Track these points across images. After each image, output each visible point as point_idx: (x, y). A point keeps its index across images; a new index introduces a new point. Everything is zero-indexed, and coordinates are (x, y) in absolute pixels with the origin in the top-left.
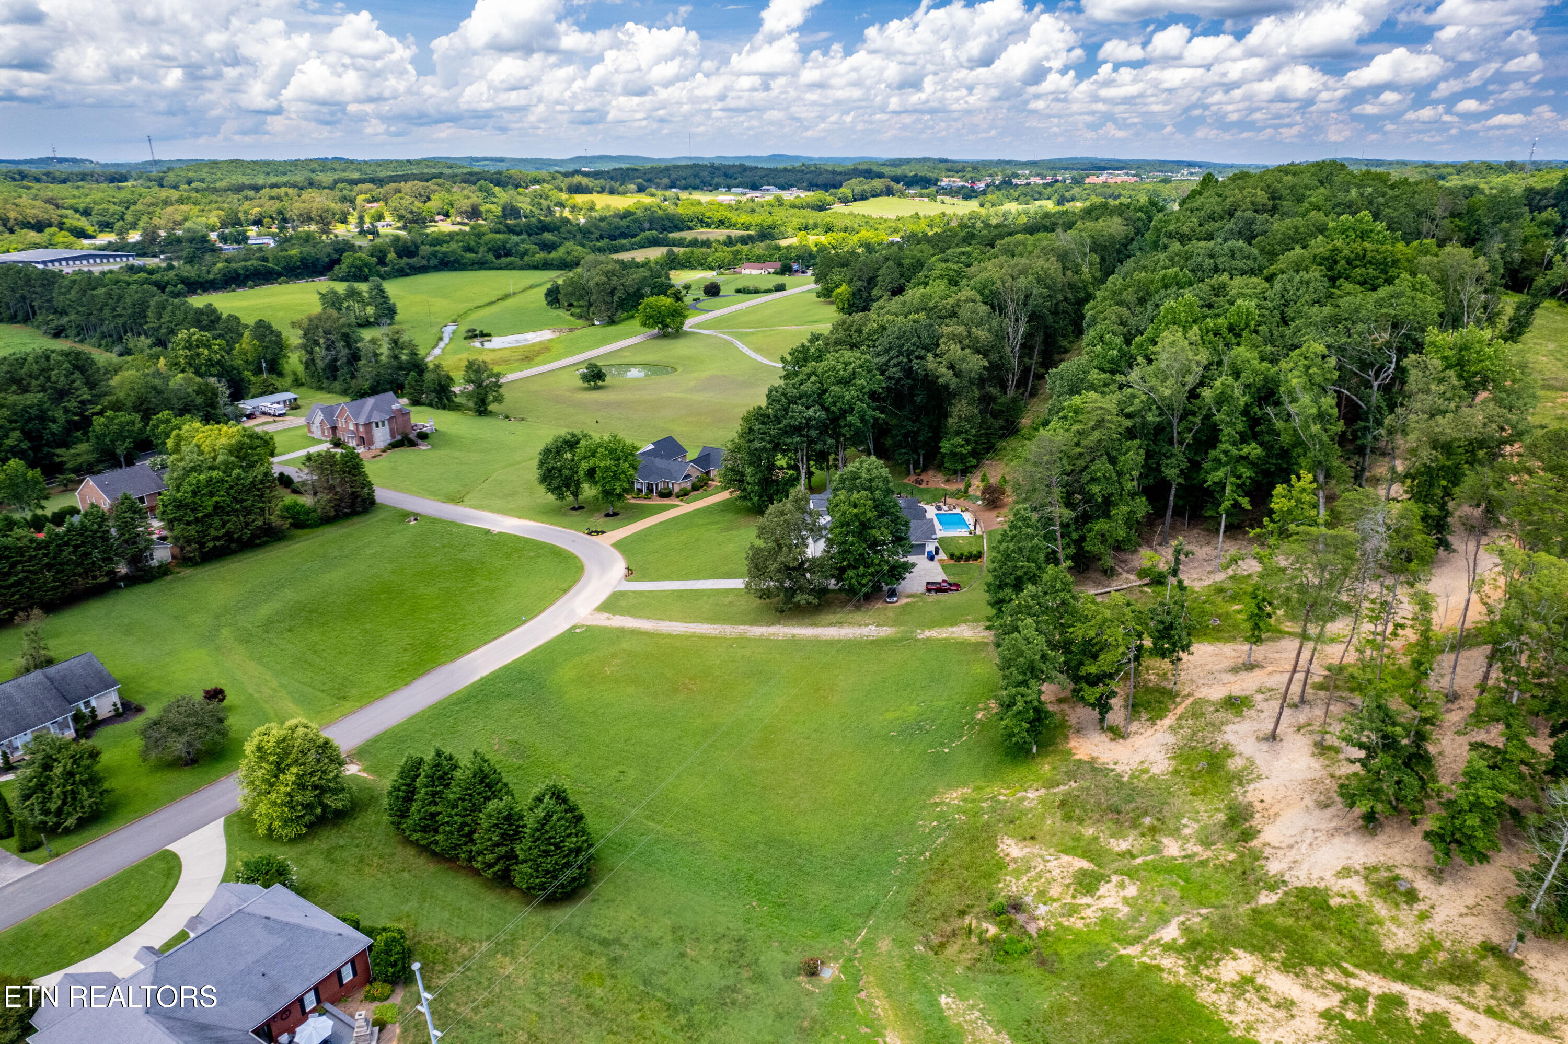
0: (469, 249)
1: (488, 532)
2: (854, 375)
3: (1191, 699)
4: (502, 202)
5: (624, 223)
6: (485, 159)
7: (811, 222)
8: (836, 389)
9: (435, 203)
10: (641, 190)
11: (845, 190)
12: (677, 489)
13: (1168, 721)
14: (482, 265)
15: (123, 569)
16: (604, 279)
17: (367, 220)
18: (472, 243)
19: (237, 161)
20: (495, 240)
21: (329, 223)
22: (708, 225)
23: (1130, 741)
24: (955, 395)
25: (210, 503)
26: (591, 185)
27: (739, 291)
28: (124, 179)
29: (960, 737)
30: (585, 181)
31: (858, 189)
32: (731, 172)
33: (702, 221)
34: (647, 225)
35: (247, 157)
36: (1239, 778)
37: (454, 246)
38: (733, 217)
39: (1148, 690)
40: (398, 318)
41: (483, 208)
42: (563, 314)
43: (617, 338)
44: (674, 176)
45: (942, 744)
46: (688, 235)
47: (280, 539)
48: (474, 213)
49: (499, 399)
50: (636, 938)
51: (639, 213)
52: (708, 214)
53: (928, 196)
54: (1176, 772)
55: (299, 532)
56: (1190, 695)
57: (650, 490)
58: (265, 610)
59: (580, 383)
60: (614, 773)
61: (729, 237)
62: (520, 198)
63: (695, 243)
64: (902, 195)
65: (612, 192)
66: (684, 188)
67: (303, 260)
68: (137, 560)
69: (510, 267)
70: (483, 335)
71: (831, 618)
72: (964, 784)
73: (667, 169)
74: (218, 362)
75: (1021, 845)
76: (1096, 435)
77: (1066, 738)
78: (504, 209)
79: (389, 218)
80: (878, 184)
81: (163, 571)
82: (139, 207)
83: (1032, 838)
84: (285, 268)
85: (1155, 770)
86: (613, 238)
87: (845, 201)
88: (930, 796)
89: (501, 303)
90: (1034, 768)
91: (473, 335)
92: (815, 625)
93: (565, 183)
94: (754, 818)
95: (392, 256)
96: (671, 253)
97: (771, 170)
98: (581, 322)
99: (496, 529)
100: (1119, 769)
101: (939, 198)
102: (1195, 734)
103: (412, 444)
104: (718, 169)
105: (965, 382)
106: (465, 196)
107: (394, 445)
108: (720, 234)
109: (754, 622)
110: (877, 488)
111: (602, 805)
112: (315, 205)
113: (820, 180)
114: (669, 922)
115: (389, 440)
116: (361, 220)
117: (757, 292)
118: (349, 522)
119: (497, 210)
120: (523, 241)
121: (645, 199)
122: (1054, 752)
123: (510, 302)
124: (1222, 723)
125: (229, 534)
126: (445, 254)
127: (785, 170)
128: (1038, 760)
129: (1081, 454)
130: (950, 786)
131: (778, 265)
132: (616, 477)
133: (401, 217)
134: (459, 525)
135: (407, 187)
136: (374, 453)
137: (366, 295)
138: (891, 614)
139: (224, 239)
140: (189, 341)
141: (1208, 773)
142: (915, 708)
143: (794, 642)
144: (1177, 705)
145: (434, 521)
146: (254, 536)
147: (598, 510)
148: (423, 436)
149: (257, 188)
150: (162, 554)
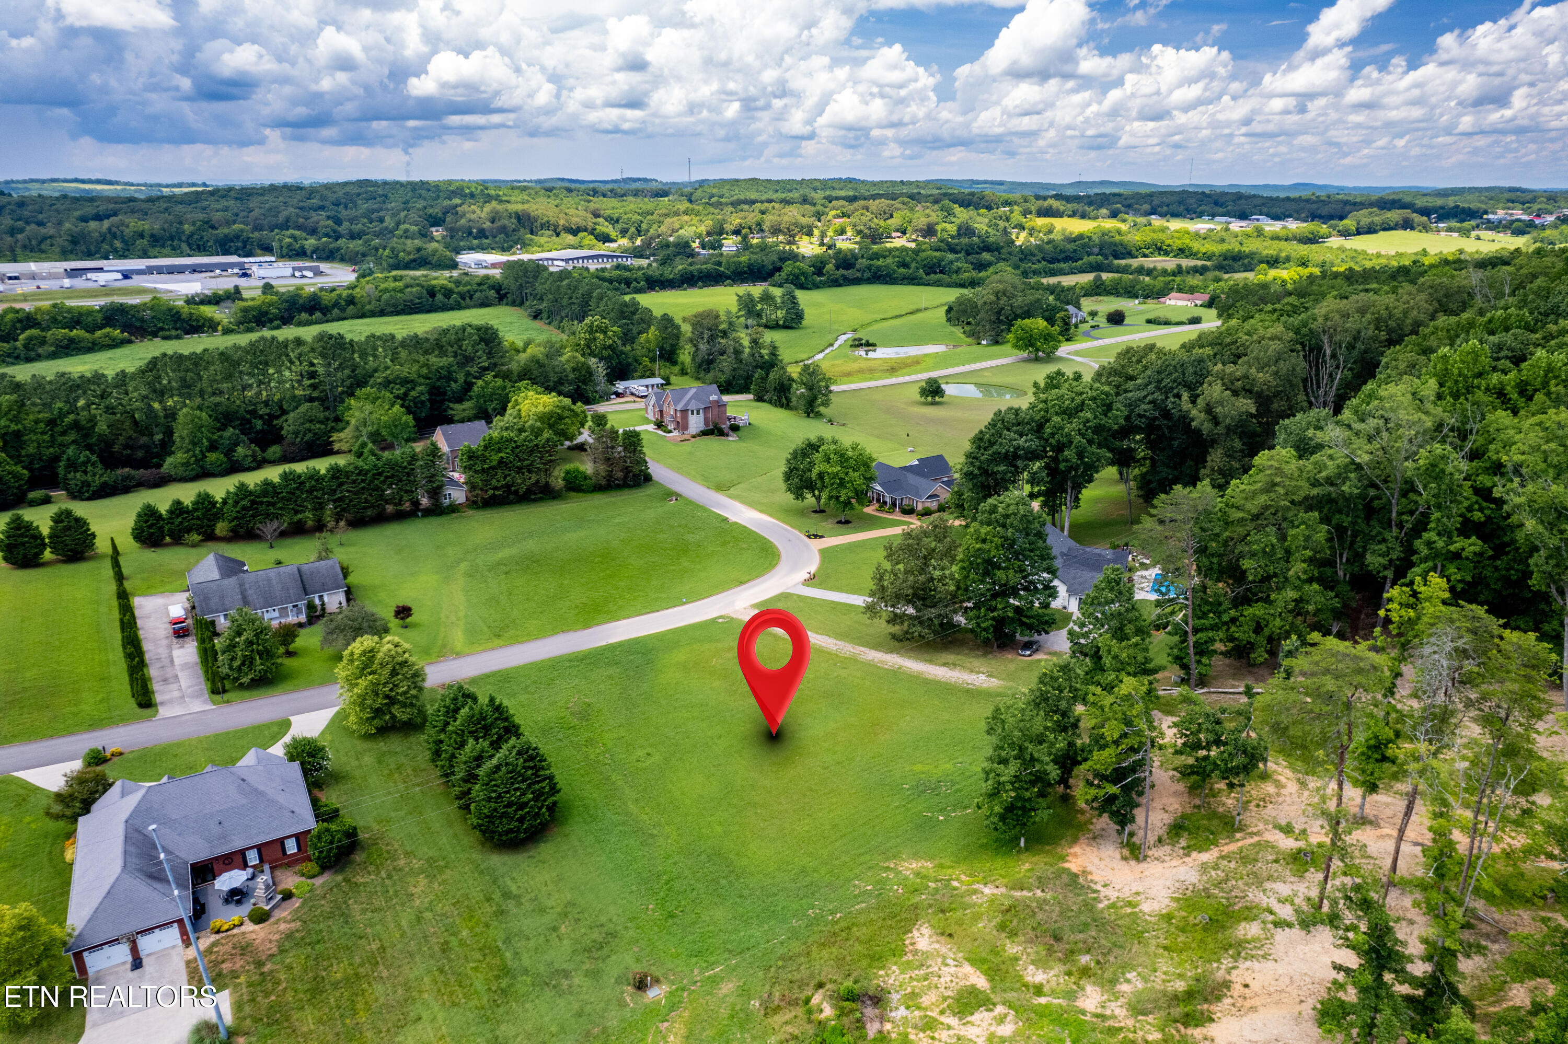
0: (905, 265)
1: (726, 520)
2: (1081, 407)
3: (1256, 839)
4: (958, 221)
5: (1071, 247)
6: (985, 182)
7: (1283, 255)
8: (1056, 419)
9: (895, 222)
10: (1114, 215)
11: (1349, 223)
12: (920, 507)
13: (1205, 857)
14: (912, 280)
15: (425, 501)
16: (993, 298)
17: (830, 233)
18: (908, 259)
19: (754, 180)
20: (931, 258)
21: (794, 236)
22: (1167, 253)
23: (1143, 865)
24: (1213, 442)
25: (495, 458)
26: (1062, 208)
27: (1149, 321)
28: (665, 194)
29: (966, 808)
30: (1056, 204)
31: (1365, 221)
32: (1221, 200)
33: (1160, 249)
34: (1096, 250)
35: (763, 177)
36: (1238, 949)
37: (889, 260)
38: (1196, 246)
39: (1214, 815)
40: (804, 322)
41: (939, 228)
42: (958, 331)
43: (990, 358)
44: (1156, 202)
45: (942, 811)
46: (1135, 263)
47: (554, 498)
48: (930, 231)
49: (826, 404)
50: (532, 900)
51: (1096, 238)
52: (1168, 242)
53: (1459, 230)
54: (1168, 918)
55: (572, 494)
56: (1257, 834)
57: (894, 505)
58: (504, 553)
59: (917, 397)
60: (641, 753)
61: (1179, 267)
62: (979, 219)
63: (1141, 270)
64: (1426, 229)
65: (1083, 216)
66: (1163, 215)
67: (750, 266)
68: (435, 493)
69: (938, 284)
70: (868, 344)
71: (951, 657)
72: (931, 858)
73: (1151, 195)
74: (610, 347)
75: (934, 938)
76: (1263, 499)
77: (1075, 841)
78: (959, 229)
79: (849, 233)
80: (1394, 215)
81: (453, 509)
82: (655, 217)
83: (950, 935)
84: (734, 272)
85: (1146, 907)
86: (1051, 261)
87: (1345, 234)
88: (887, 859)
89: (910, 318)
90: (1011, 863)
91: (858, 344)
92: (931, 662)
93: (1034, 206)
94: (719, 829)
95: (830, 267)
96: (1098, 278)
97: (1271, 199)
98: (969, 340)
99: (733, 518)
100: (1104, 892)
101: (1474, 234)
102: (1227, 880)
103: (721, 433)
104: (1209, 196)
105: (1221, 429)
106: (923, 215)
107: (704, 433)
108: (1170, 263)
109: (876, 647)
110: (1012, 525)
111: (608, 778)
112: (786, 218)
113: (1324, 211)
114: (569, 897)
115: (702, 427)
116: (823, 234)
117: (1167, 323)
118: (619, 493)
119: (952, 229)
120: (957, 260)
121: (1109, 224)
122: (1048, 852)
123: (919, 316)
124: (1269, 878)
125: (508, 486)
126: (879, 268)
127: (1288, 199)
128: (1023, 857)
129: (1243, 519)
130: (916, 856)
131: (1207, 297)
132: (842, 484)
133: (859, 232)
134: (704, 509)
135: (874, 205)
136: (686, 437)
137: (779, 300)
138: (1012, 667)
139: (703, 246)
140: (591, 326)
141: (1205, 929)
142: (948, 766)
143: (896, 674)
144: (1231, 838)
145: (689, 503)
146: (529, 491)
147: (834, 516)
148: (735, 428)
149: (753, 202)
150: (458, 495)
